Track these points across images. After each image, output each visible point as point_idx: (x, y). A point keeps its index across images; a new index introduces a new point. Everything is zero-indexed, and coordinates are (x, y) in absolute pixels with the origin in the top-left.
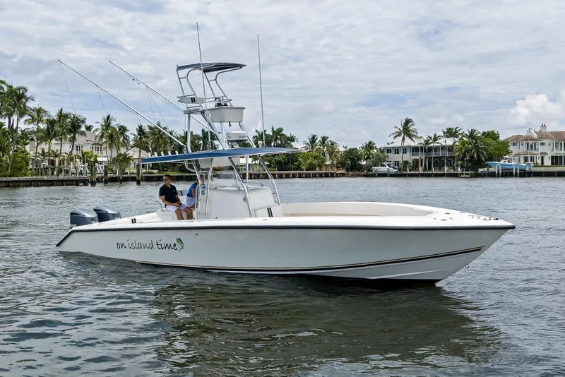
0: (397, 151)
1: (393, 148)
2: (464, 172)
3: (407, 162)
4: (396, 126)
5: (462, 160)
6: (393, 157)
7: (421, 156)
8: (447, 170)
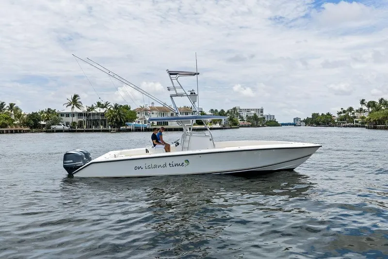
0: (68, 115)
1: (65, 113)
2: (112, 129)
3: (75, 122)
4: (68, 99)
5: (111, 121)
6: (65, 119)
7: (84, 119)
8: (102, 127)
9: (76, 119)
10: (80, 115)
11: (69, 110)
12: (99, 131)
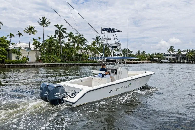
0: (167, 55)
1: (166, 55)
2: (192, 62)
3: (171, 59)
4: (168, 49)
5: (191, 58)
6: (167, 57)
7: (175, 57)
8: (186, 61)
9: (171, 57)
10: (173, 55)
11: (168, 53)
12: (185, 63)
